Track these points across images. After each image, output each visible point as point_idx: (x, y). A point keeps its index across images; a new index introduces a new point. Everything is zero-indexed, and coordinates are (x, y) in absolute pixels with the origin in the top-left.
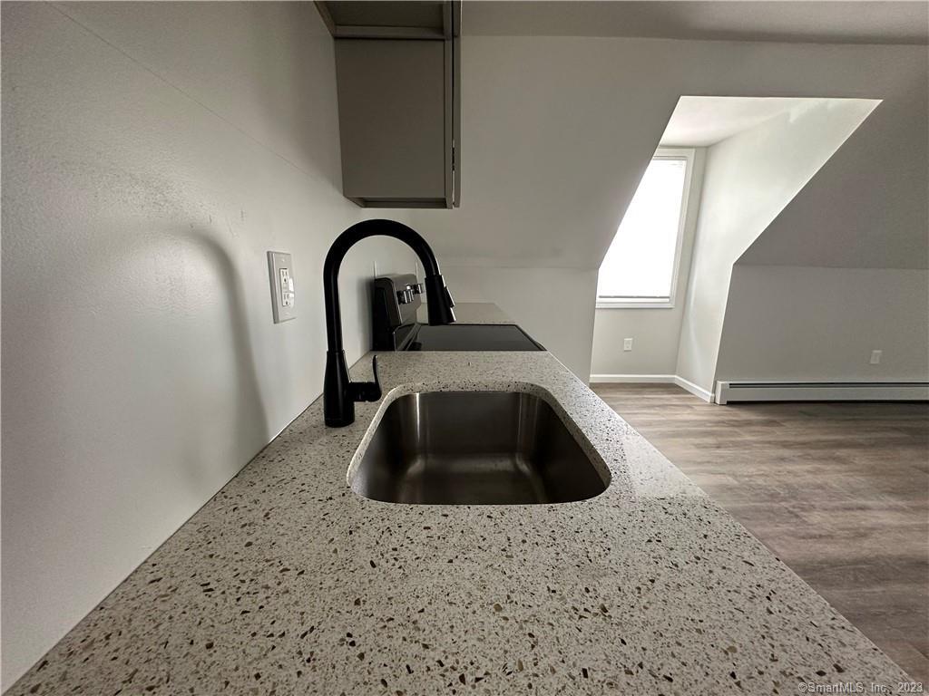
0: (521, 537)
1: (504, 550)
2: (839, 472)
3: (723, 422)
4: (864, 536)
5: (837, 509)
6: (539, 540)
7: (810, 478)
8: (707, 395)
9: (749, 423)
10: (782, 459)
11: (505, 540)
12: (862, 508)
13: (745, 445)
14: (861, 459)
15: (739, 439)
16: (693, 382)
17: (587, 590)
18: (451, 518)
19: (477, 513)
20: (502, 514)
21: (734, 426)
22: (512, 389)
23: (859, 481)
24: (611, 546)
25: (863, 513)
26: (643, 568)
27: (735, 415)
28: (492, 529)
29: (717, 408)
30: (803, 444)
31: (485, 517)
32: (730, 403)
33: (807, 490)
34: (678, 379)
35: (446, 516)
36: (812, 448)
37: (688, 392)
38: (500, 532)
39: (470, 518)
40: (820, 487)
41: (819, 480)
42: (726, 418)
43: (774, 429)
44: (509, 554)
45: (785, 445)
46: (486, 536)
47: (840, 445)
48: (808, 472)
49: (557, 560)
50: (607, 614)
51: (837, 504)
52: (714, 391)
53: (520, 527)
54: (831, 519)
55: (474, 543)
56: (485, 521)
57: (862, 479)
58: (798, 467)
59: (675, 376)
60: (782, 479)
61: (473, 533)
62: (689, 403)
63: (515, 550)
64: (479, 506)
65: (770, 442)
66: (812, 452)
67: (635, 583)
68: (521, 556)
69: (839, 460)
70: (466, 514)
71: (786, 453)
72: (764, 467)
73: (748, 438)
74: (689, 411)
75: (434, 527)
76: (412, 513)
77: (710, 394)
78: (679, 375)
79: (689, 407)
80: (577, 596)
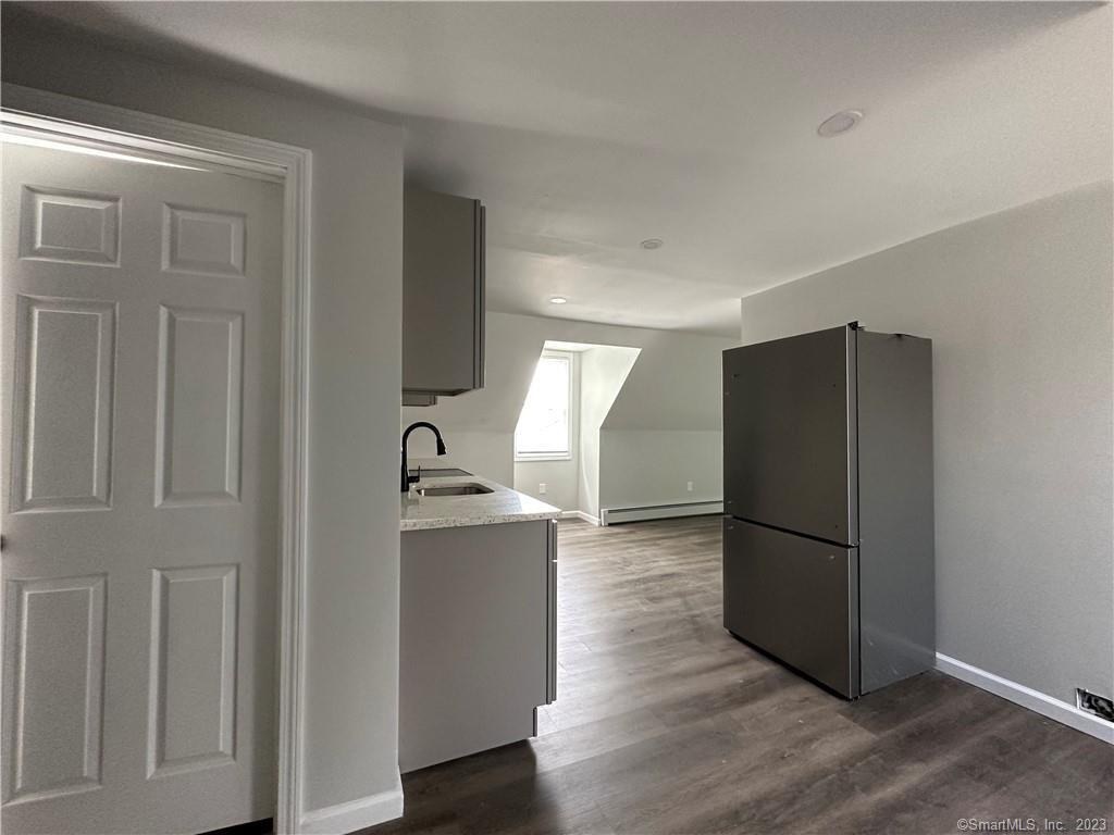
8: (595, 521)
13: (610, 544)
14: (668, 543)
16: (588, 514)
29: (603, 529)
32: (611, 525)
34: (580, 513)
37: (584, 521)
43: (631, 535)
45: (633, 541)
47: (662, 538)
48: (638, 552)
51: (643, 562)
52: (600, 518)
58: (634, 550)
62: (587, 527)
65: (624, 541)
69: (657, 545)
73: (614, 541)
77: (598, 520)
78: (581, 511)
79: (586, 530)
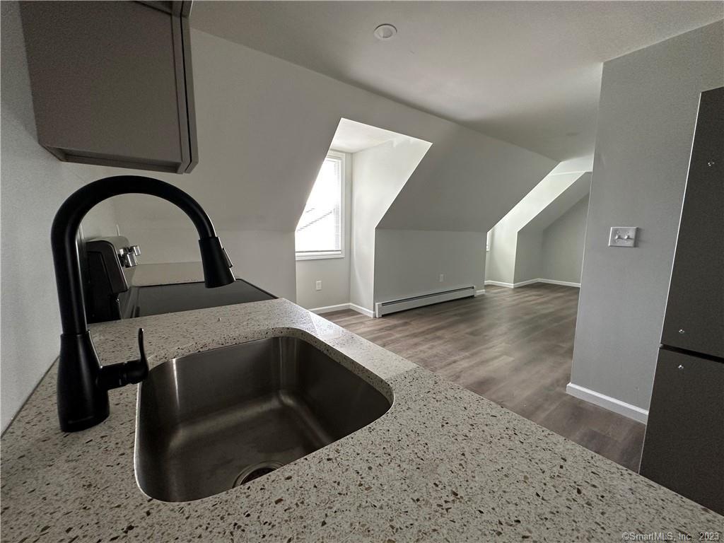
0: (365, 466)
1: (361, 485)
2: (441, 344)
3: (382, 329)
4: (459, 377)
5: (445, 366)
6: (379, 461)
7: (431, 352)
8: (369, 312)
9: (395, 326)
10: (416, 345)
11: (355, 475)
12: (455, 362)
13: (397, 341)
14: (447, 334)
15: (393, 338)
16: (362, 306)
17: (437, 485)
18: (295, 478)
19: (316, 460)
20: (338, 451)
21: (388, 330)
22: (270, 335)
23: (449, 347)
24: (426, 441)
25: (456, 364)
26: (453, 448)
27: (388, 323)
28: (339, 471)
29: (377, 321)
30: (423, 332)
31: (325, 461)
32: (384, 316)
33: (431, 360)
34: (352, 305)
35: (289, 478)
36: (428, 334)
37: (359, 313)
38: (347, 470)
39: (314, 470)
40: (435, 356)
41: (434, 351)
42: (383, 326)
43: (408, 327)
44: (367, 486)
45: (415, 335)
46: (338, 479)
47: (437, 329)
48: (429, 348)
49: (403, 471)
50: (459, 497)
51: (444, 363)
52: (374, 310)
53: (359, 457)
54: (445, 373)
55: (333, 492)
56: (329, 465)
57: (450, 346)
58: (424, 347)
59: (350, 304)
60: (419, 356)
61: (326, 483)
62: (361, 320)
63: (368, 479)
64: (314, 453)
65: (408, 336)
66: (427, 336)
67: (456, 462)
68: (377, 483)
69: (439, 338)
70: (307, 467)
71: (416, 340)
72: (409, 352)
73: (398, 336)
74: (363, 326)
75: (285, 496)
76: (252, 493)
77: (372, 312)
78: (353, 303)
79: (362, 323)
80: (434, 494)
